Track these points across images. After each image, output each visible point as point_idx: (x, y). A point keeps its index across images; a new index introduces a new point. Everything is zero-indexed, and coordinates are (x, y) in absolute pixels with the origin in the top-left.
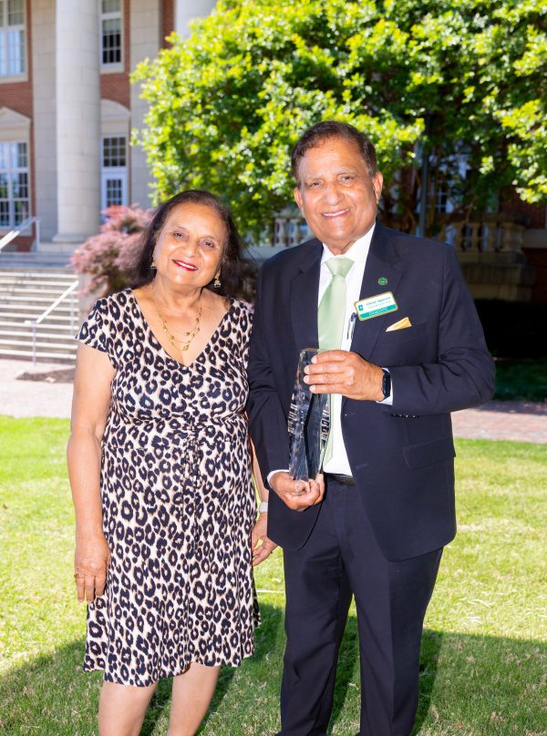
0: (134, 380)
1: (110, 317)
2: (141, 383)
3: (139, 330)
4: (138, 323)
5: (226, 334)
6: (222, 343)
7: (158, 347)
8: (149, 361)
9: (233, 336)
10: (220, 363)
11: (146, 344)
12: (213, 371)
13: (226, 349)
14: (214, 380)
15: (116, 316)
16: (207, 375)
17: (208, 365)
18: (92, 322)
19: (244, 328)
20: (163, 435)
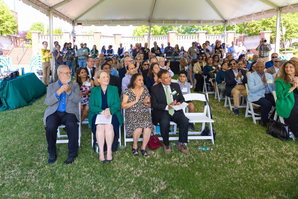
0: (131, 99)
1: (127, 91)
2: (132, 99)
3: (131, 92)
4: (131, 91)
5: (144, 92)
6: (144, 94)
7: (134, 95)
8: (133, 97)
9: (145, 92)
10: (144, 97)
11: (133, 94)
12: (143, 98)
13: (144, 95)
14: (143, 99)
15: (128, 90)
16: (142, 99)
17: (142, 97)
18: (125, 92)
19: (147, 91)
20: (135, 106)
